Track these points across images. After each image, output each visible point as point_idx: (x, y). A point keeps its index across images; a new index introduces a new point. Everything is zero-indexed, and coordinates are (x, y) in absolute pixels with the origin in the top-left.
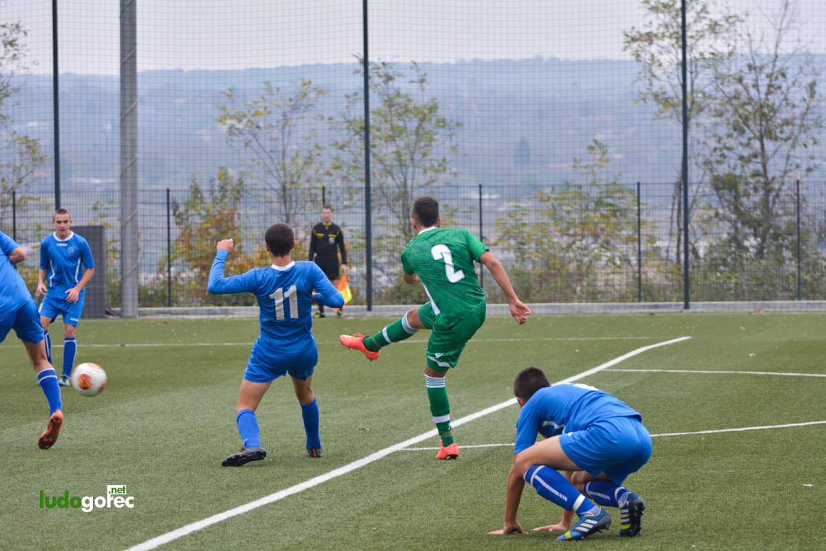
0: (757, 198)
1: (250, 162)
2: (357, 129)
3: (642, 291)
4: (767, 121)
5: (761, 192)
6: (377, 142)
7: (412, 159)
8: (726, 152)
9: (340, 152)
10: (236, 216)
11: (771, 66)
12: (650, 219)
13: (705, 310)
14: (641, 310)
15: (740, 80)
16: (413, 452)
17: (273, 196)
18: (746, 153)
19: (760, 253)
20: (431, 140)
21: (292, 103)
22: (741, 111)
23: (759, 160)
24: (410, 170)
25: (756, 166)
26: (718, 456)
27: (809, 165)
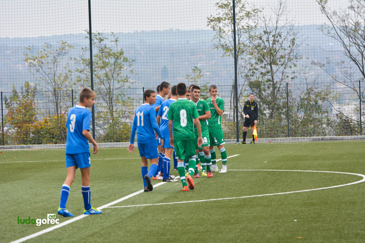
0: (269, 92)
1: (39, 79)
2: (87, 63)
4: (273, 56)
5: (271, 89)
6: (96, 69)
7: (113, 77)
8: (255, 71)
9: (79, 74)
10: (33, 104)
11: (274, 31)
15: (261, 38)
16: (112, 208)
17: (50, 94)
18: (264, 71)
19: (271, 116)
20: (121, 68)
21: (57, 52)
22: (261, 52)
23: (270, 74)
24: (112, 81)
25: (268, 77)
26: (249, 208)
27: (293, 76)
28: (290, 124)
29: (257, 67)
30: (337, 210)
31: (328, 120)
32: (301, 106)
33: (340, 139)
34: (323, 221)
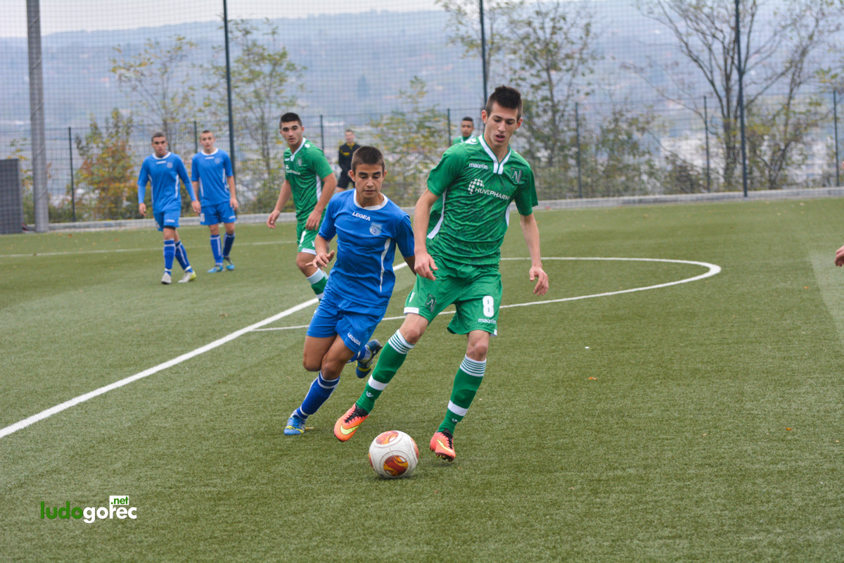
0: (546, 118)
1: (136, 103)
2: (221, 73)
4: (552, 55)
5: (550, 113)
6: (238, 84)
7: (268, 97)
8: (519, 82)
9: (210, 92)
10: (127, 147)
11: (554, 11)
15: (530, 24)
16: (261, 332)
18: (536, 81)
19: (550, 162)
20: (282, 81)
21: (170, 55)
22: (531, 49)
23: (547, 87)
24: (267, 105)
25: (544, 92)
26: (506, 327)
27: (587, 89)
28: (584, 174)
29: (526, 74)
30: (661, 328)
31: (651, 167)
32: (604, 142)
33: (671, 201)
34: (635, 348)
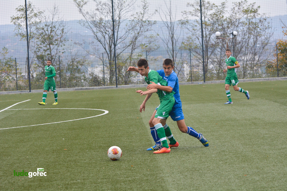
3: (18, 87)
4: (51, 40)
8: (40, 49)
11: (51, 25)
12: (19, 68)
13: (35, 92)
14: (18, 93)
15: (43, 29)
18: (45, 48)
22: (44, 37)
23: (49, 50)
25: (48, 52)
26: (36, 132)
27: (63, 51)
28: (62, 80)
29: (42, 46)
30: (88, 132)
31: (85, 77)
32: (68, 69)
33: (91, 89)
34: (80, 139)
